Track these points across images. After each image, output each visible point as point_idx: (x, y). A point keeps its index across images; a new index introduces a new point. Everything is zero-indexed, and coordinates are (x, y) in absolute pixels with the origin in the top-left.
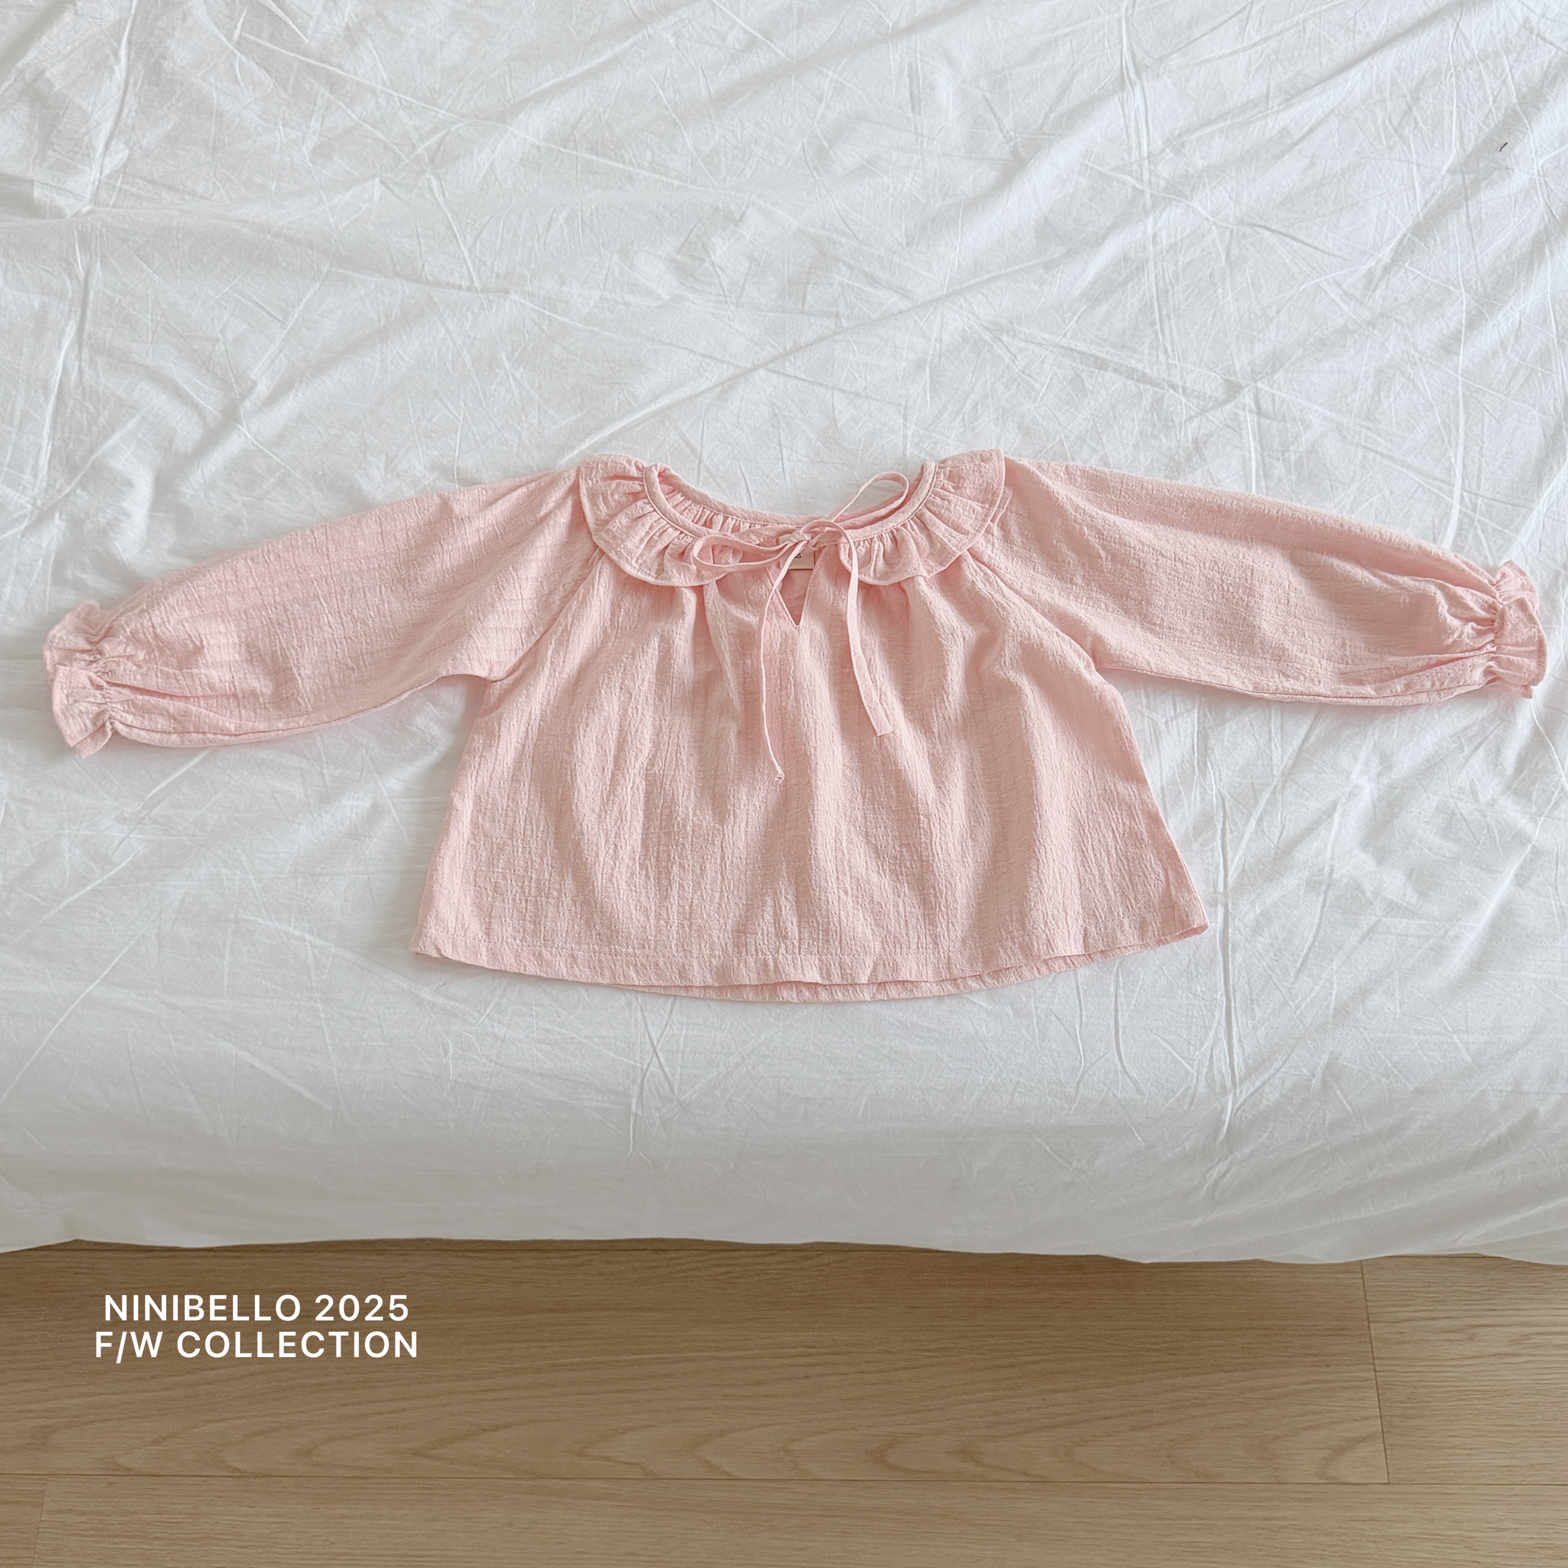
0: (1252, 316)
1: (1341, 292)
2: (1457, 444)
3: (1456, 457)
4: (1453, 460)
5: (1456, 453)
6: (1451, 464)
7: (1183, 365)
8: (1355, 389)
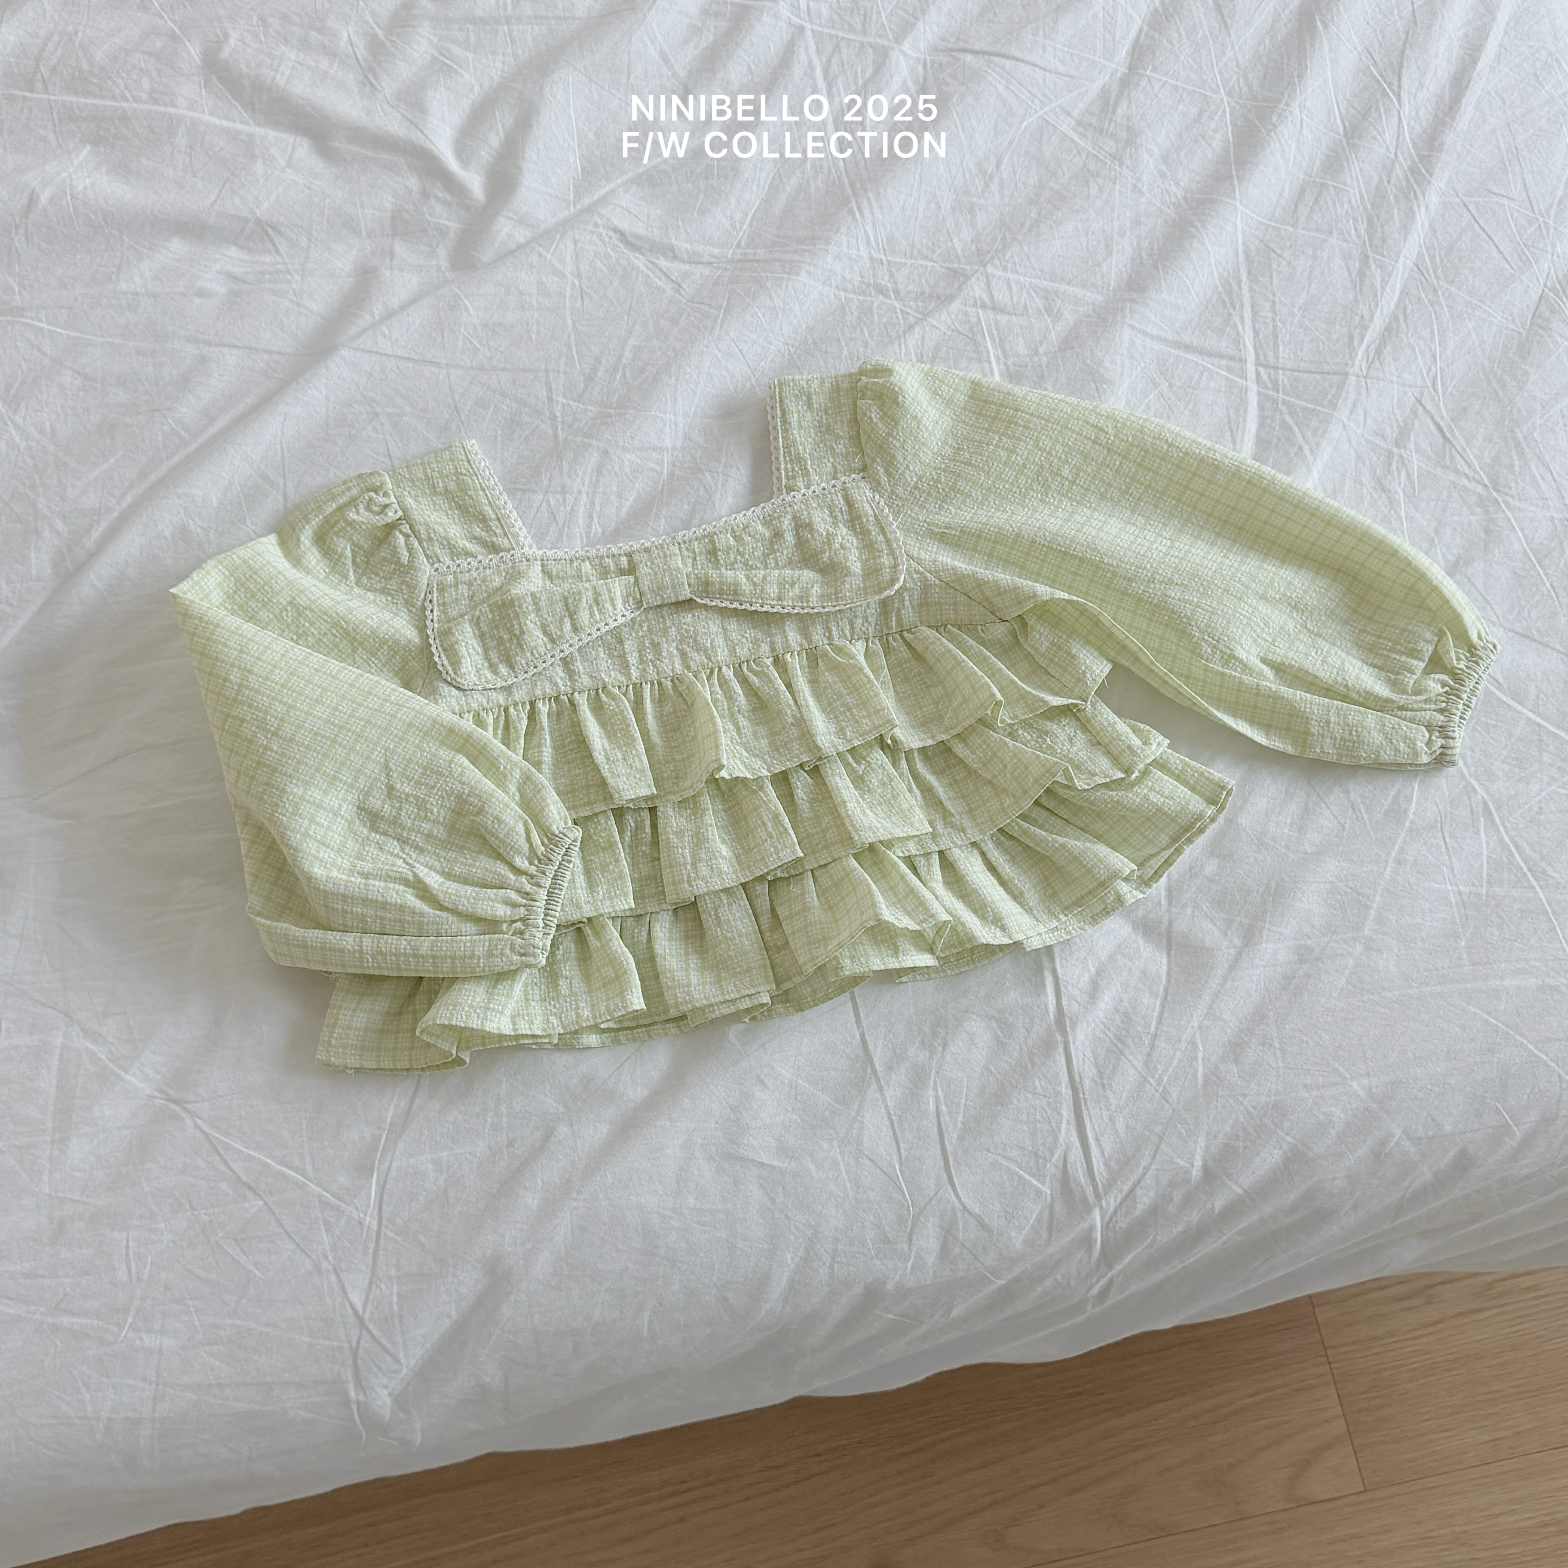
0: (967, 175)
1: (1073, 123)
2: (1242, 305)
3: (1243, 322)
4: (1240, 328)
5: (1242, 318)
6: (1238, 333)
7: (890, 258)
8: (1109, 253)
